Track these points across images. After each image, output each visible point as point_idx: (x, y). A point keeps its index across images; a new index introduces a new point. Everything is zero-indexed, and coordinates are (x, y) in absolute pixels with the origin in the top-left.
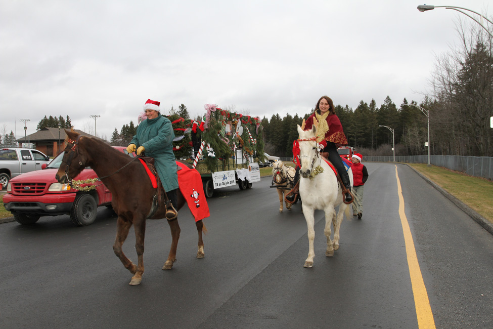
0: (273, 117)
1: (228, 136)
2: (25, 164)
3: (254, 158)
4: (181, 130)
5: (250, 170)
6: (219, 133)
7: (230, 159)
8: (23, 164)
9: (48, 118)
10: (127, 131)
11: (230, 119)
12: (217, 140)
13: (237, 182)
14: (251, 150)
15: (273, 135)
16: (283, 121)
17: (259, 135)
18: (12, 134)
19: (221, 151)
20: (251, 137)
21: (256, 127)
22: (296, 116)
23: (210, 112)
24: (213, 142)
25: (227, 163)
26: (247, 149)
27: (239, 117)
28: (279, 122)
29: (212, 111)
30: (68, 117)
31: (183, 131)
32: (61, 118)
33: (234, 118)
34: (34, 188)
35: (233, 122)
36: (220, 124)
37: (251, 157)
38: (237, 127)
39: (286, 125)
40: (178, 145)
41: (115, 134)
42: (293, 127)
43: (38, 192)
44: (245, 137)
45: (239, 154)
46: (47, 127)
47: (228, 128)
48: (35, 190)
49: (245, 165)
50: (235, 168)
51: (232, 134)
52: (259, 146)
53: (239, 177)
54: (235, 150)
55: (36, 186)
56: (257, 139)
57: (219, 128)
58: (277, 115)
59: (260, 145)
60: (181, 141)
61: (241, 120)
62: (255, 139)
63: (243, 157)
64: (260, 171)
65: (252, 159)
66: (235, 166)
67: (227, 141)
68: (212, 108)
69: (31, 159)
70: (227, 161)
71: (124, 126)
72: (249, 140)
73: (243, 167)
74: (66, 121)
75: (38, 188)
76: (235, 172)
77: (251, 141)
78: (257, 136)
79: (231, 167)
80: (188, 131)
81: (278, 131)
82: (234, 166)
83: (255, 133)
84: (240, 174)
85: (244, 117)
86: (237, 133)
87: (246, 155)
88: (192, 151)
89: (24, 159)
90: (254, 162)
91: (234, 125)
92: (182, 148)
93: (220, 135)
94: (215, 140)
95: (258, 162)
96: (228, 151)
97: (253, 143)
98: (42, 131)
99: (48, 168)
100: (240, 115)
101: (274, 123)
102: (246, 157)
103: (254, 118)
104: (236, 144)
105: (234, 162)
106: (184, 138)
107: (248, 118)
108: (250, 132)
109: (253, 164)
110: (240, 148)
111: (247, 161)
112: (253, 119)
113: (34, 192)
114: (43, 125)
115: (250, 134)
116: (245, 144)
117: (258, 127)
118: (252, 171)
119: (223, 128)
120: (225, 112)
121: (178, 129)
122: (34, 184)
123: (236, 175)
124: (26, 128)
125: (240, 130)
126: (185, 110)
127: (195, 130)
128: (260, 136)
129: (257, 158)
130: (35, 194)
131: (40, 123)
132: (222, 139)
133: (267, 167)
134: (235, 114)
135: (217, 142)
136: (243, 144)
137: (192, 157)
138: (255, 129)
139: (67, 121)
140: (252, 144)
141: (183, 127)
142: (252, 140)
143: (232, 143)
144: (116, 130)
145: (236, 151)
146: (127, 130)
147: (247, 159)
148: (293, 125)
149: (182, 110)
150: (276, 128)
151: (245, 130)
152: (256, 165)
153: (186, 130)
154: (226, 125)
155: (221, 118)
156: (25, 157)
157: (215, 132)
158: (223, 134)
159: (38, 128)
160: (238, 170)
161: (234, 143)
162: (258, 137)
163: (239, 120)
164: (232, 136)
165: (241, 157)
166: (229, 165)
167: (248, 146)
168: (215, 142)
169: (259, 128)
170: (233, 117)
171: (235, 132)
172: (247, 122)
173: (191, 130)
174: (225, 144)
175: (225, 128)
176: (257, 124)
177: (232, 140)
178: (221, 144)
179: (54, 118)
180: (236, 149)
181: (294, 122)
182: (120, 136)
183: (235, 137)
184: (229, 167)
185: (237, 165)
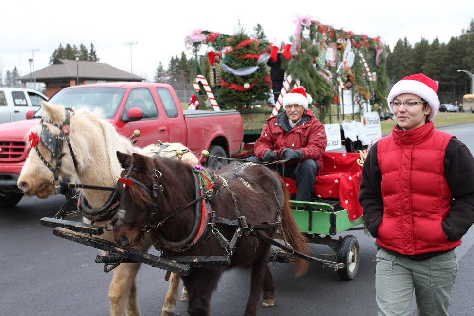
0: (399, 43)
1: (330, 68)
2: (18, 112)
3: (371, 104)
4: (253, 57)
5: (364, 123)
6: (314, 62)
7: (332, 105)
8: (15, 112)
9: (64, 47)
10: (176, 66)
11: (334, 39)
12: (312, 74)
13: (343, 144)
14: (366, 91)
15: (398, 71)
16: (415, 49)
17: (381, 66)
18: (15, 70)
19: (318, 92)
20: (368, 69)
21: (376, 54)
22: (436, 41)
23: (301, 27)
24: (306, 76)
25: (327, 112)
26: (361, 89)
27: (348, 36)
28: (408, 50)
29: (303, 26)
30: (92, 45)
31: (256, 60)
32: (82, 46)
33: (340, 37)
34: (7, 150)
35: (338, 44)
36: (317, 46)
37: (367, 103)
38: (345, 52)
39: (419, 54)
40: (248, 82)
41: (160, 70)
42: (431, 57)
43: (14, 156)
44: (357, 70)
45: (347, 98)
46: (62, 58)
47: (329, 54)
48: (10, 153)
49: (356, 116)
50: (341, 119)
51: (337, 65)
52: (380, 85)
53: (346, 135)
54: (340, 90)
55: (11, 146)
56: (377, 73)
57: (315, 53)
58: (406, 40)
59: (382, 84)
60: (253, 75)
61: (352, 42)
62: (374, 74)
63: (354, 103)
64: (382, 125)
65: (369, 105)
66: (340, 116)
67: (327, 75)
68: (304, 21)
69: (27, 105)
70: (327, 109)
71: (172, 58)
72: (364, 75)
73: (353, 118)
74: (89, 51)
75: (14, 150)
76: (341, 126)
77: (366, 77)
78: (378, 68)
79: (334, 118)
80: (264, 58)
81: (406, 64)
82: (338, 118)
83: (374, 63)
84: (349, 130)
85: (358, 36)
86: (345, 63)
87: (359, 98)
88: (270, 92)
89: (16, 105)
90: (373, 111)
91: (340, 49)
92: (255, 87)
93: (317, 65)
94: (308, 74)
95: (379, 111)
96: (329, 93)
97: (371, 79)
98: (54, 65)
99: (35, 117)
100: (350, 33)
101: (401, 51)
102: (358, 102)
103: (373, 39)
104: (343, 80)
105: (339, 110)
106: (258, 70)
107: (362, 38)
108: (366, 62)
109: (370, 114)
110: (348, 88)
111: (361, 108)
112: (371, 41)
113: (7, 156)
114: (57, 57)
115: (366, 65)
116: (358, 80)
117: (379, 52)
118: (367, 125)
119: (321, 54)
120: (326, 27)
121: (249, 56)
122: (8, 143)
123: (342, 132)
124: (31, 60)
125: (349, 57)
126: (262, 34)
127: (275, 57)
128: (382, 68)
129: (376, 105)
130: (10, 159)
131: (54, 54)
132: (320, 73)
133: (390, 119)
134: (341, 31)
135: (312, 77)
136: (353, 80)
137: (270, 103)
138: (375, 57)
139: (92, 50)
140: (368, 82)
141: (257, 52)
142: (369, 74)
143: (336, 79)
144: (161, 63)
145: (342, 92)
146: (177, 64)
147: (360, 106)
148: (430, 55)
149: (258, 33)
150: (403, 59)
151: (357, 58)
152: (375, 115)
153: (261, 57)
154: (325, 48)
155: (319, 37)
156: (18, 101)
157: (308, 60)
158: (322, 63)
159: (51, 61)
160: (345, 124)
161: (339, 79)
162: (379, 71)
163: (348, 41)
164: (337, 68)
165: (351, 102)
166: (330, 116)
167: (362, 84)
168: (309, 77)
169: (381, 55)
170: (338, 35)
171: (342, 60)
172: (361, 45)
173: (269, 57)
174: (324, 81)
175: (325, 53)
176: (378, 48)
177: (337, 75)
178: (319, 80)
179: (72, 46)
180: (343, 89)
181: (432, 51)
182: (167, 73)
183: (342, 69)
184: (330, 118)
185: (343, 115)
